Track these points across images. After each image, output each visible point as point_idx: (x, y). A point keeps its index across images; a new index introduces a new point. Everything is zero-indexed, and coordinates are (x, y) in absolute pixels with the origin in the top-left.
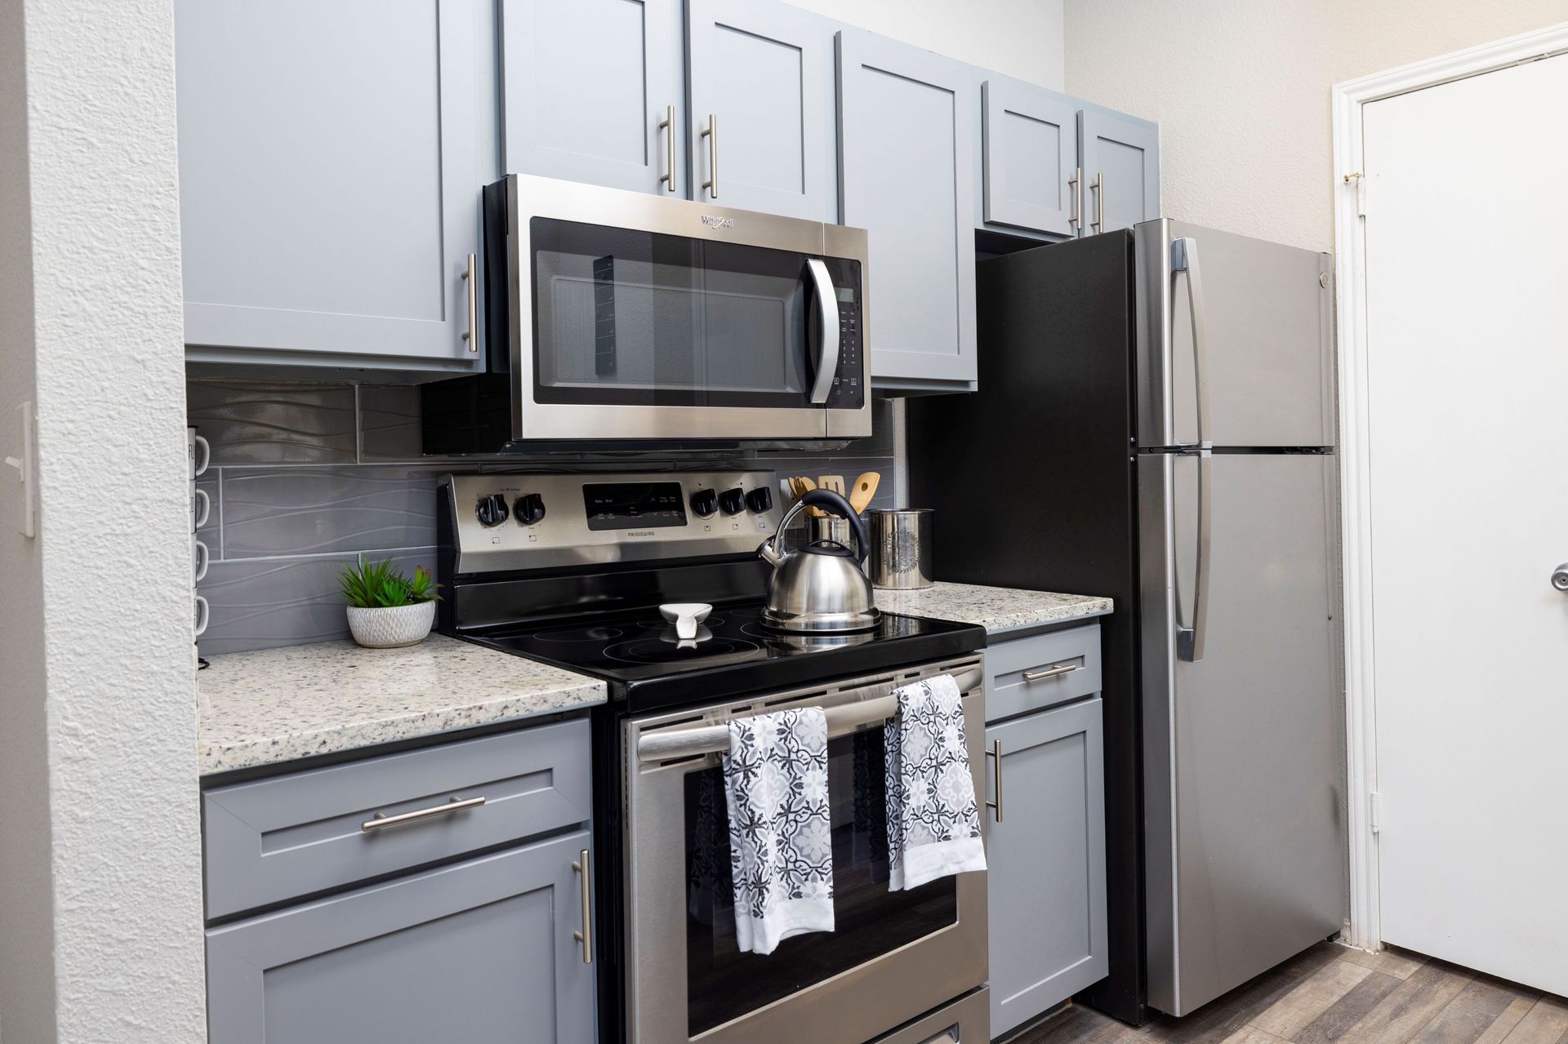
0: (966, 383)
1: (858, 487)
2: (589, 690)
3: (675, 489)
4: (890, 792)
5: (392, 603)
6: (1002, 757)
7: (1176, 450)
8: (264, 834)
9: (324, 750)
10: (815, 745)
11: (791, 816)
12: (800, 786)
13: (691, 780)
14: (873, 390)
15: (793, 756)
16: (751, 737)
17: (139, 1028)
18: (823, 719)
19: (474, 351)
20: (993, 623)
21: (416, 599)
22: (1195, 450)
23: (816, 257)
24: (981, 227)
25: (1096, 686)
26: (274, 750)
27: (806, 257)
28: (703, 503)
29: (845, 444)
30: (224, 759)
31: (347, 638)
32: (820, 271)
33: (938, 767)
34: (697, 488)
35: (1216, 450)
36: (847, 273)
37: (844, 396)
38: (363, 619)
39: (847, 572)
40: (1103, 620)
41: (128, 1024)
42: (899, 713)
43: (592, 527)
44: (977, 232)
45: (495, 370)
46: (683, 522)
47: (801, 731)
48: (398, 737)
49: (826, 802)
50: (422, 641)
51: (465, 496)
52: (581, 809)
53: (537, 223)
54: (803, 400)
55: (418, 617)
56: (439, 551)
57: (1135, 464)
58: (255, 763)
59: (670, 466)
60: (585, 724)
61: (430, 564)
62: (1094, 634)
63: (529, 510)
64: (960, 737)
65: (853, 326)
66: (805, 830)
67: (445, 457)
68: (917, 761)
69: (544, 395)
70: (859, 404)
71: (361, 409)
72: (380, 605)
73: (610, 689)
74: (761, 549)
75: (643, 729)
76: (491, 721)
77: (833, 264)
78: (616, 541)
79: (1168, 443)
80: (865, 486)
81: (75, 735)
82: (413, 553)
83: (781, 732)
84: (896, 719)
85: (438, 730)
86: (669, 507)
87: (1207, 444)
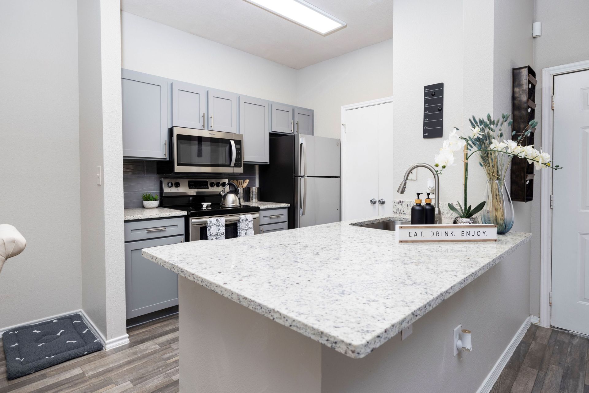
0: (267, 163)
1: (245, 182)
2: (185, 213)
3: (207, 182)
4: (238, 233)
5: (151, 200)
6: (264, 231)
7: (300, 176)
8: (132, 230)
9: (141, 218)
10: (223, 223)
11: (218, 235)
12: (220, 230)
13: (201, 228)
14: (244, 164)
15: (219, 225)
16: (211, 221)
17: (115, 251)
18: (224, 219)
19: (167, 157)
20: (261, 207)
21: (156, 200)
22: (304, 176)
23: (232, 140)
24: (271, 132)
25: (286, 219)
26: (133, 218)
27: (230, 140)
28: (212, 185)
29: (239, 174)
30: (126, 218)
31: (143, 207)
32: (233, 143)
33: (247, 229)
34: (211, 182)
35: (308, 176)
36: (239, 143)
37: (237, 165)
38: (146, 203)
39: (235, 197)
40: (288, 208)
41: (114, 251)
42: (240, 220)
43: (189, 188)
44: (270, 133)
45: (170, 160)
46: (208, 188)
47: (220, 221)
48: (152, 217)
49: (224, 233)
50: (157, 208)
51: (164, 182)
52: (183, 232)
53: (178, 135)
54: (229, 166)
55: (156, 203)
56: (160, 192)
57: (294, 179)
58: (131, 219)
59: (206, 177)
60: (183, 218)
61: (159, 194)
62: (286, 210)
63: (177, 185)
64: (252, 225)
65: (240, 152)
66: (221, 237)
67: (161, 175)
68: (243, 228)
69: (179, 164)
70: (241, 167)
71: (146, 166)
72: (149, 201)
73: (188, 213)
74: (220, 193)
75: (193, 219)
76: (167, 216)
77: (235, 141)
78: (196, 191)
79: (299, 175)
80: (246, 182)
81: (108, 211)
82: (155, 192)
83: (217, 221)
84: (239, 221)
85: (159, 217)
86: (205, 185)
87: (306, 175)
